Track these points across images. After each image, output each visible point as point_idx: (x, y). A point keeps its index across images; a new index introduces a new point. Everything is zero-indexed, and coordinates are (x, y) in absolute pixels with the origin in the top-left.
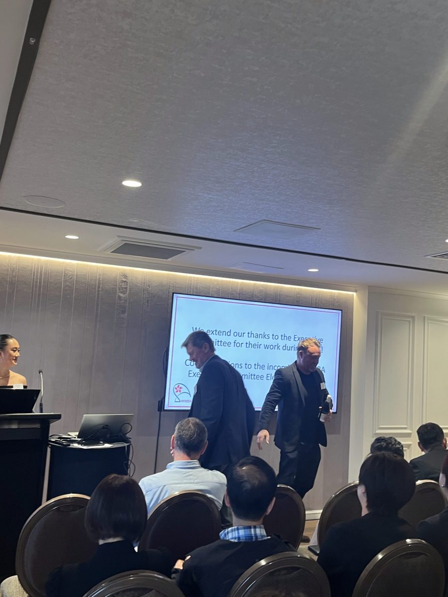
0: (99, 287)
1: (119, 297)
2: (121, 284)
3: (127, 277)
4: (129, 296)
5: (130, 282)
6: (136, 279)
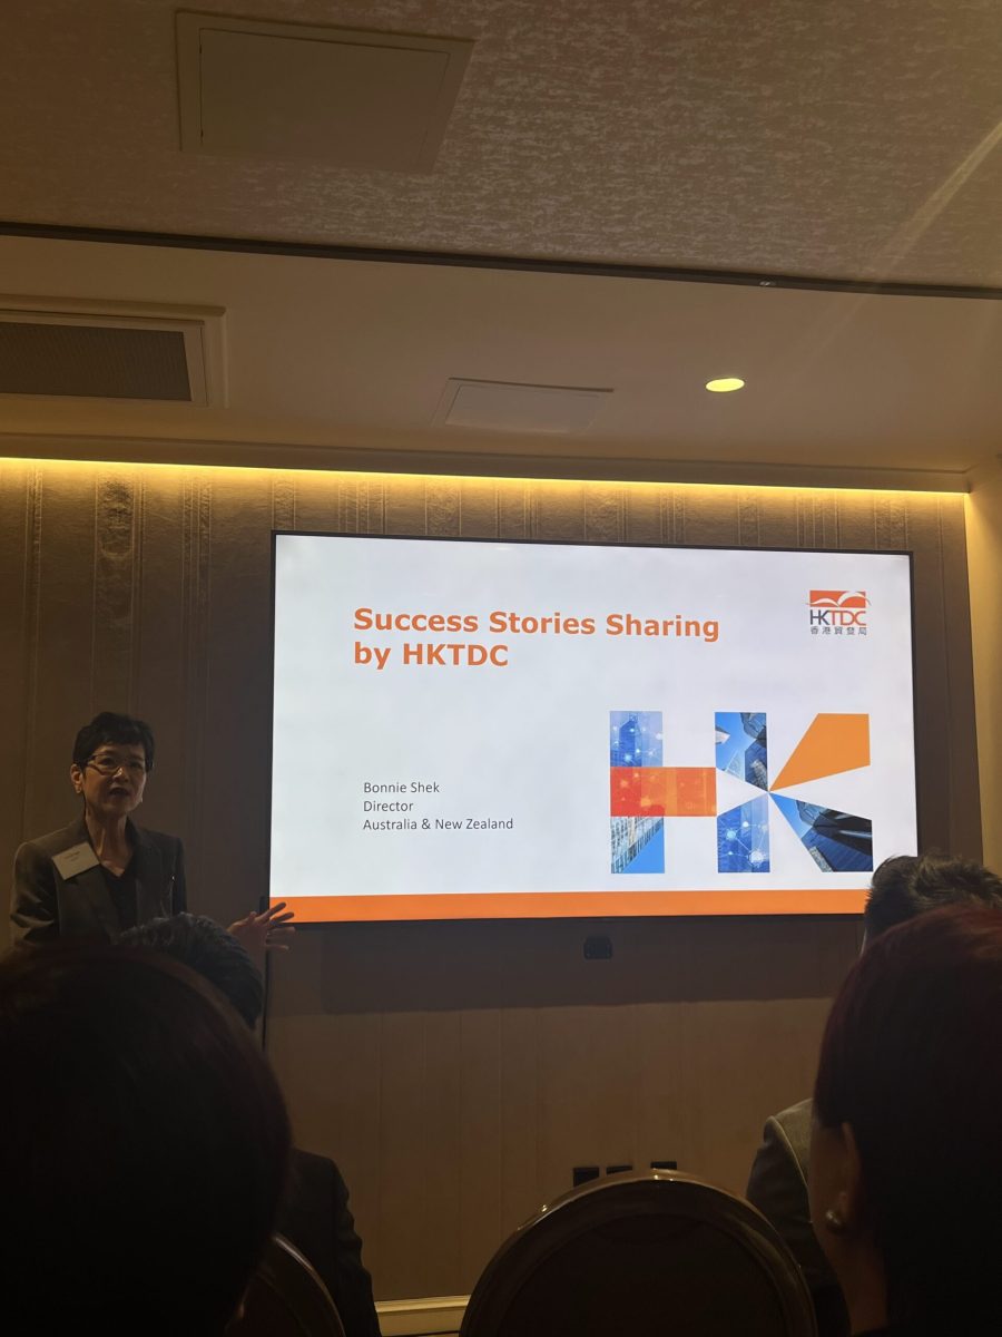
0: (33, 537)
1: (105, 563)
2: (106, 520)
3: (124, 494)
4: (136, 558)
5: (137, 511)
6: (158, 499)
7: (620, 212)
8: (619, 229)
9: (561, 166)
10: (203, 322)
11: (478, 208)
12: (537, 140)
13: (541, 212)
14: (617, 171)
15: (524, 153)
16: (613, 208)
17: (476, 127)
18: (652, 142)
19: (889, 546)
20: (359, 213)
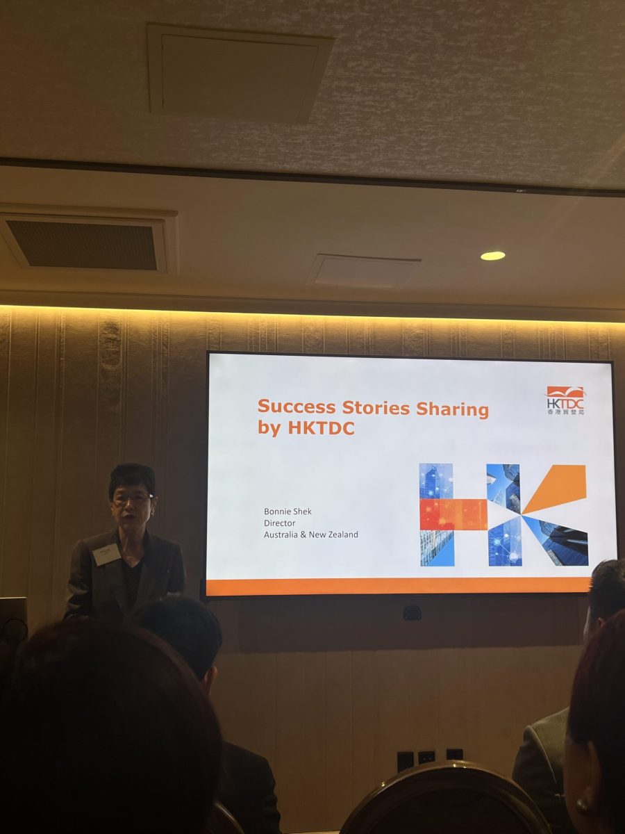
0: (60, 355)
1: (104, 371)
2: (105, 345)
3: (118, 330)
4: (123, 368)
5: (124, 340)
6: (137, 332)
7: (426, 147)
8: (426, 158)
9: (389, 118)
10: (163, 221)
11: (336, 146)
12: (374, 101)
13: (376, 147)
14: (425, 120)
15: (367, 110)
16: (422, 144)
17: (336, 94)
18: (448, 102)
19: (598, 358)
20: (262, 150)
